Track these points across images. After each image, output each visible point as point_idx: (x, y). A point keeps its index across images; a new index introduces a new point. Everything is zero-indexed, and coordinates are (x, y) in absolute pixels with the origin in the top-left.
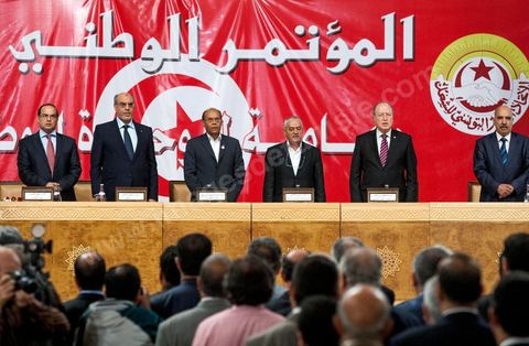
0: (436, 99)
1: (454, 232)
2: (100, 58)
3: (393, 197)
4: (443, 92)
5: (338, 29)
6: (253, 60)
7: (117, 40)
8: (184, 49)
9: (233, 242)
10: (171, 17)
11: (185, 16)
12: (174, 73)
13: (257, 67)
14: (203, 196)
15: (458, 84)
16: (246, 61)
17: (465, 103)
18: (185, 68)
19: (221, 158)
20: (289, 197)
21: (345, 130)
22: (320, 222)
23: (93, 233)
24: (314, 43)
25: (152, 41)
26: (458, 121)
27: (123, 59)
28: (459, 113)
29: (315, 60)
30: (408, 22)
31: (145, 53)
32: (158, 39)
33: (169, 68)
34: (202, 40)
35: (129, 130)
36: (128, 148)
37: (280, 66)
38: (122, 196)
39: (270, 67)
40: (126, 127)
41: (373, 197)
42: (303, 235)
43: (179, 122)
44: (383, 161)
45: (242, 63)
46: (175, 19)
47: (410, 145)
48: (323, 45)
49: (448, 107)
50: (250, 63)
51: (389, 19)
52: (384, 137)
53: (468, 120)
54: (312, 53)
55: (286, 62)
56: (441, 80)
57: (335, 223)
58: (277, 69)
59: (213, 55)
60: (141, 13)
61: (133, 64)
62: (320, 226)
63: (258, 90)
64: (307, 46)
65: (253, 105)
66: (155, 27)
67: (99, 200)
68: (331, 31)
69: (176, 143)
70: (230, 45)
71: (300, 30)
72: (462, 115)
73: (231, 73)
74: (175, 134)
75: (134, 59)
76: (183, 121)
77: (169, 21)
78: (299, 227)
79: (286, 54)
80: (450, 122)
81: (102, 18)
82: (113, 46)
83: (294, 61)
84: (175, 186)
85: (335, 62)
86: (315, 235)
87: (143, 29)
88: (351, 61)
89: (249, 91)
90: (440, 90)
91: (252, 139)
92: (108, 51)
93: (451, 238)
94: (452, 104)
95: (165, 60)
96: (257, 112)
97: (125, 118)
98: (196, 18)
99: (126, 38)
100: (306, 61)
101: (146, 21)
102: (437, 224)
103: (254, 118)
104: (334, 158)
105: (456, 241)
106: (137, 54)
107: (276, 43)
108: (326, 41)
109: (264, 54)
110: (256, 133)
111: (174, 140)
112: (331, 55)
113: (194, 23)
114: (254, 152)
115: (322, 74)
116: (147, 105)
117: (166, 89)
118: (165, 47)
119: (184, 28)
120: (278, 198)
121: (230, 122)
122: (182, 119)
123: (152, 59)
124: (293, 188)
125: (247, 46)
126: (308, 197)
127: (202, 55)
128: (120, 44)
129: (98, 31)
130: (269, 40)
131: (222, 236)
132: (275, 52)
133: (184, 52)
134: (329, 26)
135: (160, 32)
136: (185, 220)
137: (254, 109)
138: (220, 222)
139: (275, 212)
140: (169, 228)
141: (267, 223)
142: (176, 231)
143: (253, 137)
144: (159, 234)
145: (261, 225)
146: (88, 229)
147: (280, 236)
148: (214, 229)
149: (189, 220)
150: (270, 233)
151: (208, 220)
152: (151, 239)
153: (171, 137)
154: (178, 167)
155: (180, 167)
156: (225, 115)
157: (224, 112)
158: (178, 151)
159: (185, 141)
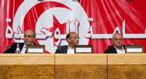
9: (97, 77)
23: (13, 72)
42: (138, 72)
43: (54, 24)
69: (53, 35)
78: (136, 68)
86: (145, 73)
91: (89, 32)
96: (92, 19)
103: (91, 22)
111: (52, 33)
114: (90, 39)
116: (39, 17)
117: (48, 8)
121: (79, 24)
122: (56, 23)
126: (140, 50)
131: (90, 73)
136: (68, 64)
137: (90, 18)
138: (89, 65)
139: (121, 59)
140: (58, 69)
141: (116, 65)
142: (63, 71)
143: (90, 31)
144: (52, 72)
145: (113, 67)
146: (10, 70)
147: (125, 73)
148: (85, 69)
149: (70, 64)
150: (119, 72)
151: (82, 64)
152: (47, 75)
153: (50, 32)
154: (54, 46)
155: (55, 46)
156: (76, 21)
157: (76, 19)
158: (54, 38)
159: (57, 33)
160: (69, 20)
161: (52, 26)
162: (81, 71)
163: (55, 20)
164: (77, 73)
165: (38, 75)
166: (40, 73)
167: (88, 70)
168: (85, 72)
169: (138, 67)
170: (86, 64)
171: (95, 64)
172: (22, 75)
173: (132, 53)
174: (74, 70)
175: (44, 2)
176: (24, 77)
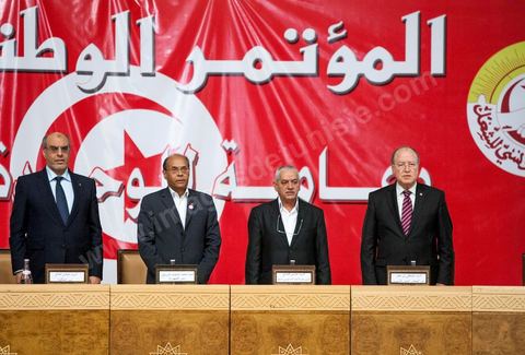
0: (474, 129)
1: (506, 327)
2: (20, 72)
3: (422, 278)
4: (485, 119)
5: (343, 33)
6: (228, 75)
7: (44, 46)
8: (134, 59)
9: (205, 339)
10: (117, 16)
11: (135, 14)
12: (120, 92)
13: (232, 84)
14: (164, 275)
15: (505, 108)
16: (218, 75)
17: (514, 135)
18: (136, 85)
19: (188, 223)
20: (280, 277)
21: (352, 170)
22: (322, 312)
23: (14, 326)
24: (310, 52)
25: (91, 49)
26: (505, 158)
27: (51, 73)
28: (506, 147)
29: (313, 76)
30: (438, 25)
31: (81, 64)
32: (100, 46)
33: (115, 86)
34: (158, 47)
35: (63, 183)
36: (61, 208)
37: (264, 84)
38: (54, 276)
39: (250, 84)
40: (58, 180)
41: (395, 277)
42: (299, 329)
43: (127, 158)
44: (406, 226)
45: (213, 78)
46: (121, 19)
47: (443, 204)
48: (322, 55)
49: (492, 140)
50: (224, 78)
51: (412, 21)
52: (407, 194)
53: (518, 156)
54: (307, 65)
55: (273, 77)
56: (482, 102)
57: (343, 313)
58: (259, 87)
59: (174, 67)
60: (76, 10)
61: (64, 79)
62: (323, 317)
63: (234, 115)
64: (301, 56)
65: (228, 136)
66: (95, 29)
67: (23, 282)
68: (333, 36)
69: (123, 187)
70: (196, 55)
71: (291, 34)
72: (510, 150)
73: (198, 92)
74: (121, 174)
75: (66, 73)
76: (133, 157)
77: (114, 21)
78: (295, 318)
79: (273, 67)
80: (493, 158)
81: (22, 16)
82: (38, 56)
83: (283, 76)
84: (125, 256)
85: (338, 78)
86: (316, 330)
87: (79, 32)
88: (361, 77)
89: (222, 116)
90: (480, 116)
91: (226, 181)
92: (32, 61)
93: (501, 335)
94: (496, 135)
95: (108, 74)
96: (233, 145)
97: (57, 166)
98: (150, 17)
99: (56, 44)
100: (299, 77)
101: (84, 21)
102: (482, 316)
103: (229, 153)
104: (337, 208)
105: (508, 339)
106: (71, 66)
107: (259, 52)
108: (326, 50)
109: (243, 66)
110: (231, 173)
111: (120, 183)
112: (333, 68)
113: (148, 25)
114: (228, 200)
115: (321, 94)
116: (83, 137)
117: (109, 113)
118: (108, 55)
119: (134, 31)
120: (265, 278)
121: (197, 158)
122: (132, 154)
123: (91, 73)
124: (285, 264)
125: (220, 56)
126: (307, 277)
127: (159, 67)
128: (48, 53)
129: (18, 35)
130: (249, 47)
131: (190, 330)
132: (257, 64)
133: (135, 64)
134: (331, 29)
135: (101, 35)
136: (140, 308)
137: (229, 140)
138: (187, 311)
139: (262, 298)
140: (118, 319)
141: (250, 312)
142: (127, 323)
143: (228, 178)
144: (105, 327)
145: (243, 316)
146: (7, 321)
147: (270, 330)
148: (179, 321)
149: (145, 308)
150: (255, 327)
151: (172, 308)
152: (93, 334)
153: (116, 178)
154: (125, 220)
155: (129, 220)
156: (189, 150)
157: (189, 145)
158: (126, 197)
159: (136, 183)
160: (168, 146)
161: (121, 162)
162: (169, 325)
163: (128, 147)
164: (161, 329)
165: (72, 334)
166: (76, 329)
167: (185, 322)
168: (177, 329)
169: (301, 317)
170: (181, 308)
171: (203, 308)
172: (35, 334)
173: (288, 283)
174: (153, 323)
175: (100, 95)
176: (39, 338)
